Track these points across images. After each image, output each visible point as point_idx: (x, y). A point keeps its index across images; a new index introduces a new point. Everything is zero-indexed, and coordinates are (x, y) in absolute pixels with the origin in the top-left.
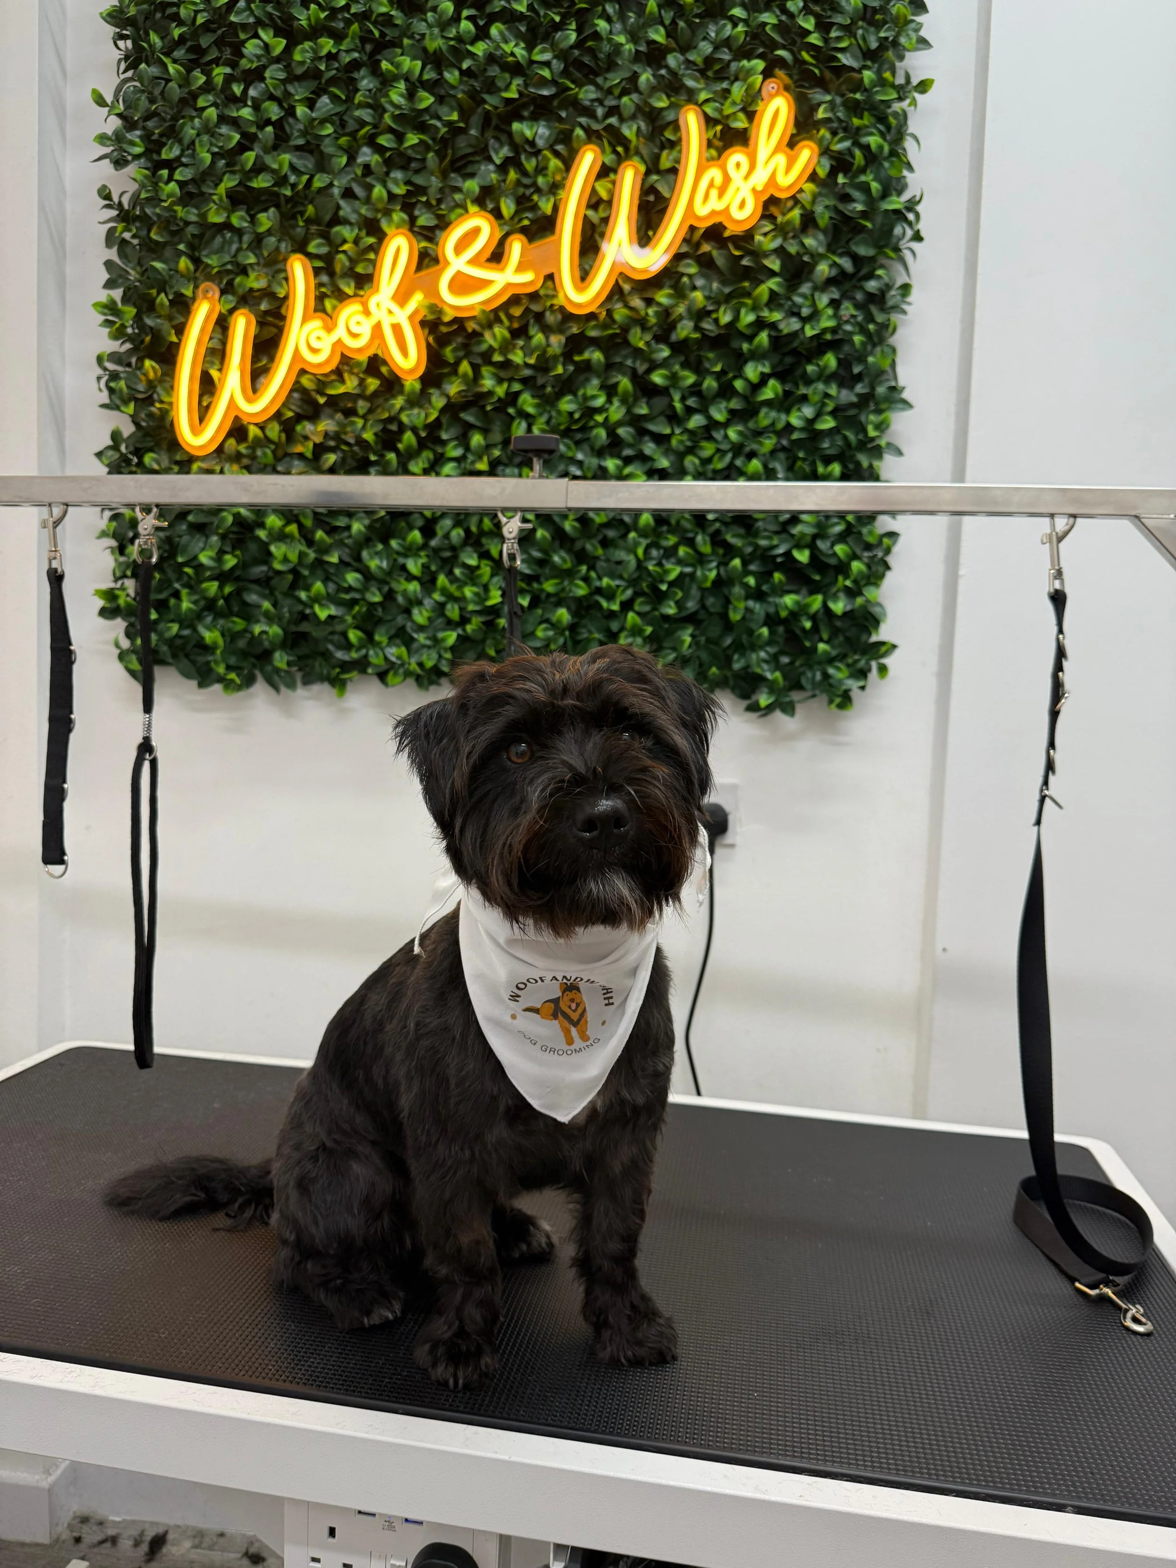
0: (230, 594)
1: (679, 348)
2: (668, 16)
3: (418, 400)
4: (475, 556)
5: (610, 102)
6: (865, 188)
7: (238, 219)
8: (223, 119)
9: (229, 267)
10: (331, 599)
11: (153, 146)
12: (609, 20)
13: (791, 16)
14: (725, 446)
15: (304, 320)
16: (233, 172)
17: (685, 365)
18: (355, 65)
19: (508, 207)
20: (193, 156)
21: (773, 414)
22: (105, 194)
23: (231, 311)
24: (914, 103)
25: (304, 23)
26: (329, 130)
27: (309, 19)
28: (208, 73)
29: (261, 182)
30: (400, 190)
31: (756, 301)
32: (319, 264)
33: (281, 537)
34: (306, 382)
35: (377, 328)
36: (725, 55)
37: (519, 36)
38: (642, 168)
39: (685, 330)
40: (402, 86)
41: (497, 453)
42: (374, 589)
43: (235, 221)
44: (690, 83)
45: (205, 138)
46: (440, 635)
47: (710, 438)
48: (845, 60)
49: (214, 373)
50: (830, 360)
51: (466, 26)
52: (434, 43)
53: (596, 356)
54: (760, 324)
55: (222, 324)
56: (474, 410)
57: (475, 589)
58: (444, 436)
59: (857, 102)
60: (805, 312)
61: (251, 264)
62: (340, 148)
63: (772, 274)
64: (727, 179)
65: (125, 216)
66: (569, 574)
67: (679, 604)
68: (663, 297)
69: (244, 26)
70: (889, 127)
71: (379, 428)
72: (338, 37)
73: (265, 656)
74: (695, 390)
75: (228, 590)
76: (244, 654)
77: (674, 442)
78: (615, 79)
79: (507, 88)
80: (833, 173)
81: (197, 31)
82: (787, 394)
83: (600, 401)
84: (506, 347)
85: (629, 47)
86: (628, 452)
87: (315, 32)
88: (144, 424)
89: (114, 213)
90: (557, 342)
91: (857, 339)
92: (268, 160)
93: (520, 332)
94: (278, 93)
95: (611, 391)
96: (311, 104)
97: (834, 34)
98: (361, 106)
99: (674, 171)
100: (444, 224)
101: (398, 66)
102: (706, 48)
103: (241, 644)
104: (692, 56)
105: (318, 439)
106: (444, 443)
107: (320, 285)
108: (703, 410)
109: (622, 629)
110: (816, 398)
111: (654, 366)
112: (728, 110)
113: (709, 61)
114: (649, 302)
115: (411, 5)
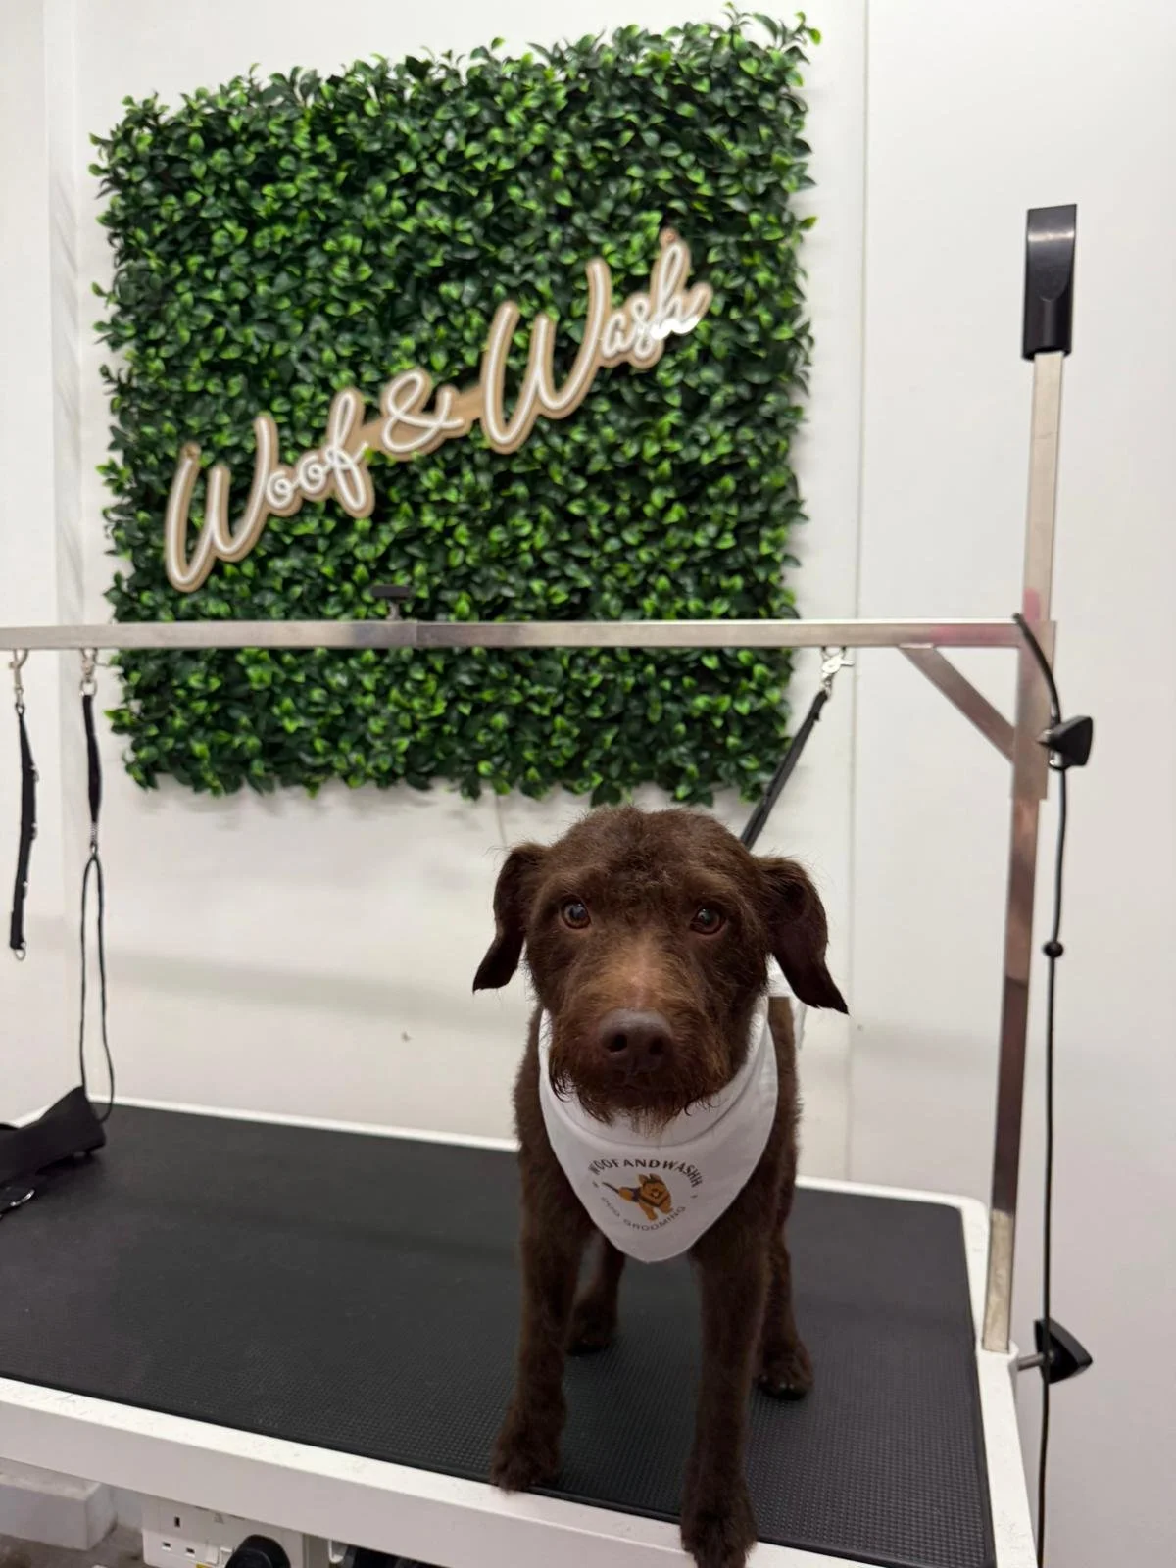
0: (218, 711)
1: (594, 479)
2: (573, 179)
3: (370, 536)
4: (423, 671)
5: (526, 260)
6: (756, 320)
7: (213, 386)
8: (198, 301)
9: (208, 427)
10: (302, 712)
11: (142, 329)
12: (523, 187)
13: (684, 169)
14: (637, 566)
15: (270, 471)
16: (208, 347)
17: (600, 494)
18: (307, 245)
19: (440, 359)
20: (176, 334)
21: (681, 534)
22: (105, 372)
23: (212, 464)
24: (801, 239)
25: (262, 213)
26: (286, 303)
27: (266, 209)
28: (183, 263)
29: (232, 353)
30: (345, 352)
31: (659, 432)
32: (283, 420)
33: (255, 661)
34: (275, 525)
35: (331, 474)
36: (626, 211)
37: (443, 209)
38: (556, 317)
39: (597, 464)
40: (345, 261)
41: (437, 581)
42: (336, 703)
43: (211, 387)
44: (594, 238)
45: (185, 319)
46: (395, 741)
47: (624, 559)
48: (737, 205)
49: (196, 521)
50: (729, 482)
51: (397, 205)
52: (373, 222)
53: (521, 490)
54: (663, 454)
55: (203, 476)
56: (418, 543)
57: (423, 701)
58: (393, 567)
59: (747, 243)
60: (704, 439)
61: (226, 425)
62: (297, 318)
63: (672, 407)
64: (631, 321)
65: (123, 390)
66: (506, 683)
67: (604, 708)
68: (578, 435)
69: (215, 220)
70: (778, 262)
71: (337, 562)
72: (290, 222)
73: (246, 764)
74: (610, 516)
75: (216, 707)
76: (229, 763)
77: (594, 563)
78: (529, 240)
79: (434, 255)
80: (727, 308)
81: (174, 227)
82: (692, 515)
83: (527, 530)
84: (442, 486)
85: (541, 211)
86: (554, 573)
87: (273, 219)
88: (142, 566)
89: (112, 387)
90: (485, 481)
91: (753, 461)
92: (237, 336)
93: (452, 471)
94: (243, 274)
95: (535, 520)
96: (270, 282)
97: (724, 182)
98: (313, 280)
99: (584, 316)
100: (386, 378)
101: (340, 244)
102: (607, 205)
103: (227, 754)
104: (596, 214)
105: (285, 574)
106: (393, 573)
107: (282, 439)
108: (618, 535)
109: (553, 732)
110: (718, 518)
111: (572, 496)
112: (631, 259)
113: (612, 216)
114: (566, 438)
115: (352, 189)
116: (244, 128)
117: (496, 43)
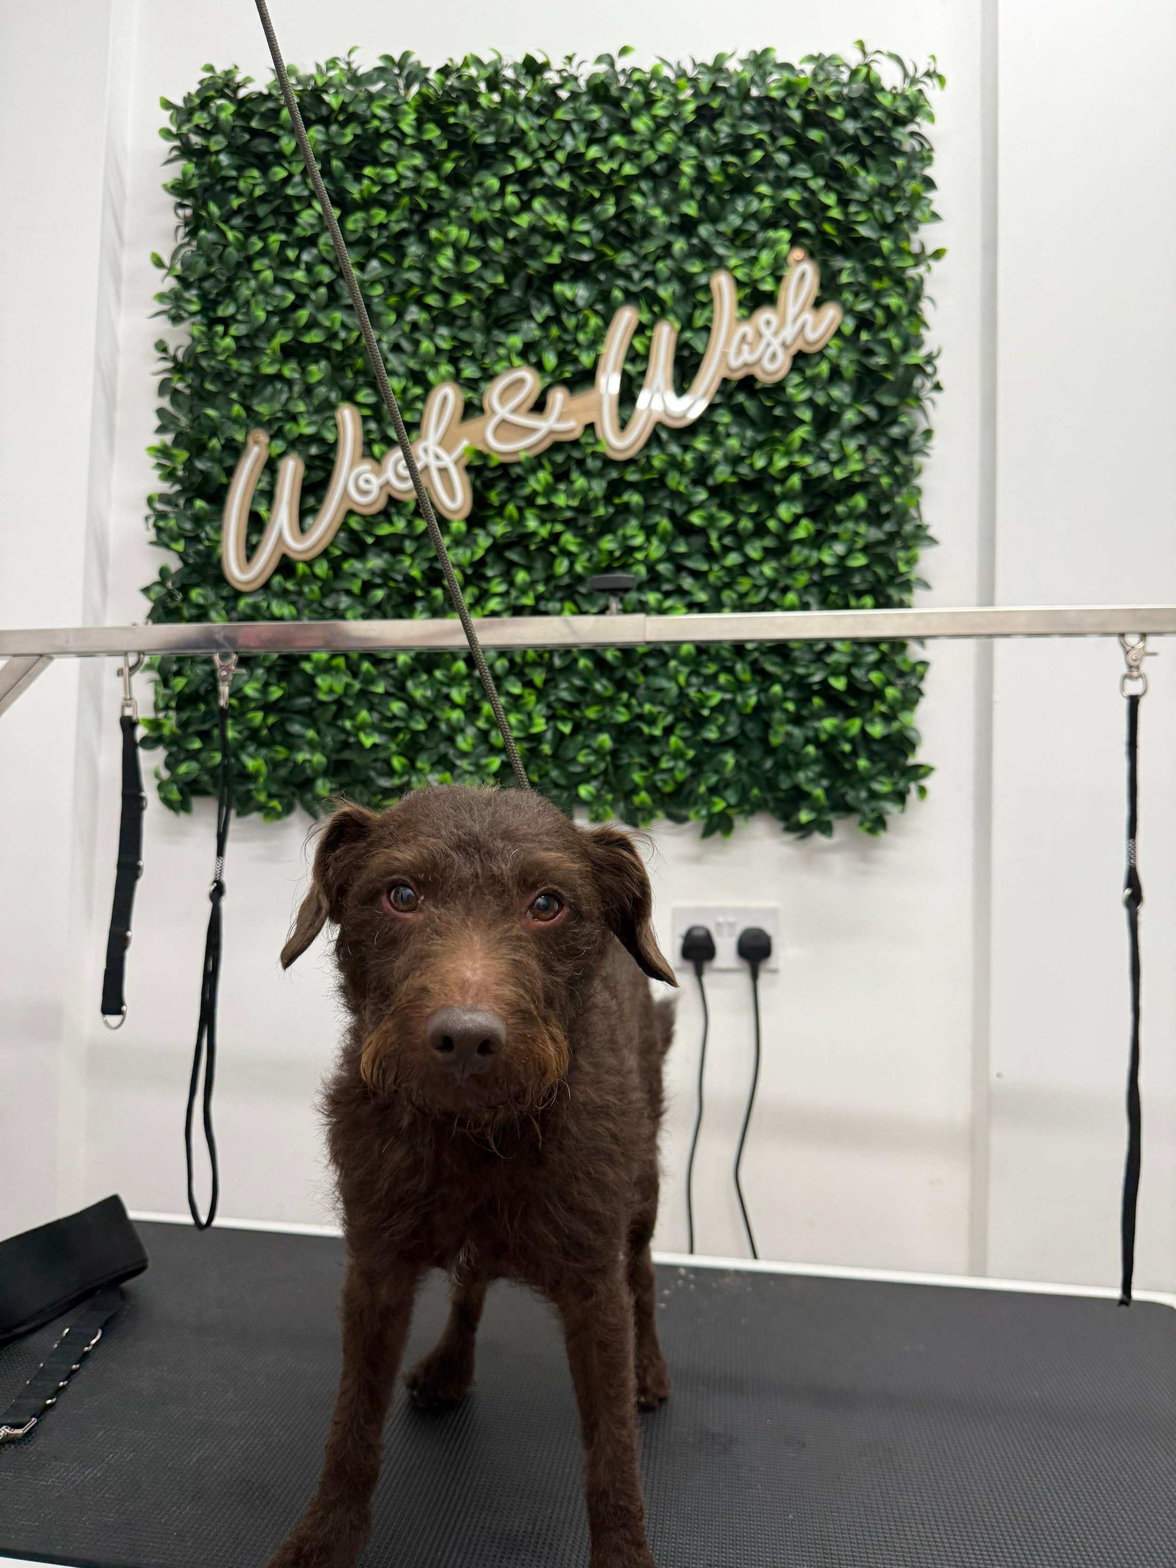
0: (274, 725)
1: (716, 491)
2: (699, 192)
3: (465, 540)
4: (519, 684)
5: (646, 267)
6: (887, 344)
7: (290, 370)
8: (278, 281)
9: (280, 415)
10: (375, 728)
11: (209, 305)
12: (643, 194)
13: (813, 193)
14: (761, 582)
16: (286, 328)
17: (722, 507)
18: (404, 233)
19: (550, 360)
20: (247, 314)
21: (806, 552)
22: (161, 347)
23: (282, 455)
24: (929, 268)
25: (357, 196)
26: (378, 290)
27: (361, 192)
28: (264, 239)
29: (314, 337)
30: (445, 345)
31: (789, 446)
32: (367, 412)
33: (327, 668)
34: (355, 524)
36: (752, 226)
37: (560, 209)
38: (677, 326)
39: (722, 474)
40: (449, 252)
41: (541, 588)
42: (418, 717)
43: (287, 372)
44: (720, 250)
45: (261, 297)
46: (484, 761)
47: (746, 574)
48: (864, 231)
50: (860, 501)
52: (481, 214)
53: (635, 499)
54: (792, 469)
55: (271, 467)
56: (518, 549)
57: (520, 717)
58: (490, 573)
59: (876, 268)
60: (834, 456)
61: (301, 413)
62: (389, 307)
63: (801, 422)
65: (179, 368)
66: (611, 701)
67: (722, 729)
68: (701, 444)
69: (299, 198)
70: (906, 290)
71: (425, 565)
72: (389, 208)
73: (307, 784)
74: (731, 530)
75: (271, 720)
76: (285, 783)
77: (712, 578)
78: (650, 247)
79: (549, 253)
80: (857, 331)
81: (253, 202)
82: (819, 533)
83: (639, 540)
84: (550, 490)
85: (663, 219)
86: (666, 587)
87: (367, 203)
88: (191, 561)
89: (169, 365)
90: (598, 487)
91: (885, 481)
92: (322, 318)
93: (561, 476)
94: (330, 257)
95: (650, 531)
96: (362, 267)
97: (853, 209)
98: (411, 268)
99: (707, 329)
100: (489, 376)
101: (446, 234)
102: (735, 221)
103: (283, 772)
104: (722, 227)
105: (365, 576)
106: (488, 580)
107: (367, 432)
108: (739, 548)
109: (663, 754)
110: (846, 536)
111: (692, 508)
112: (757, 274)
113: (738, 232)
114: (686, 448)
115: (457, 181)
117: (624, 51)
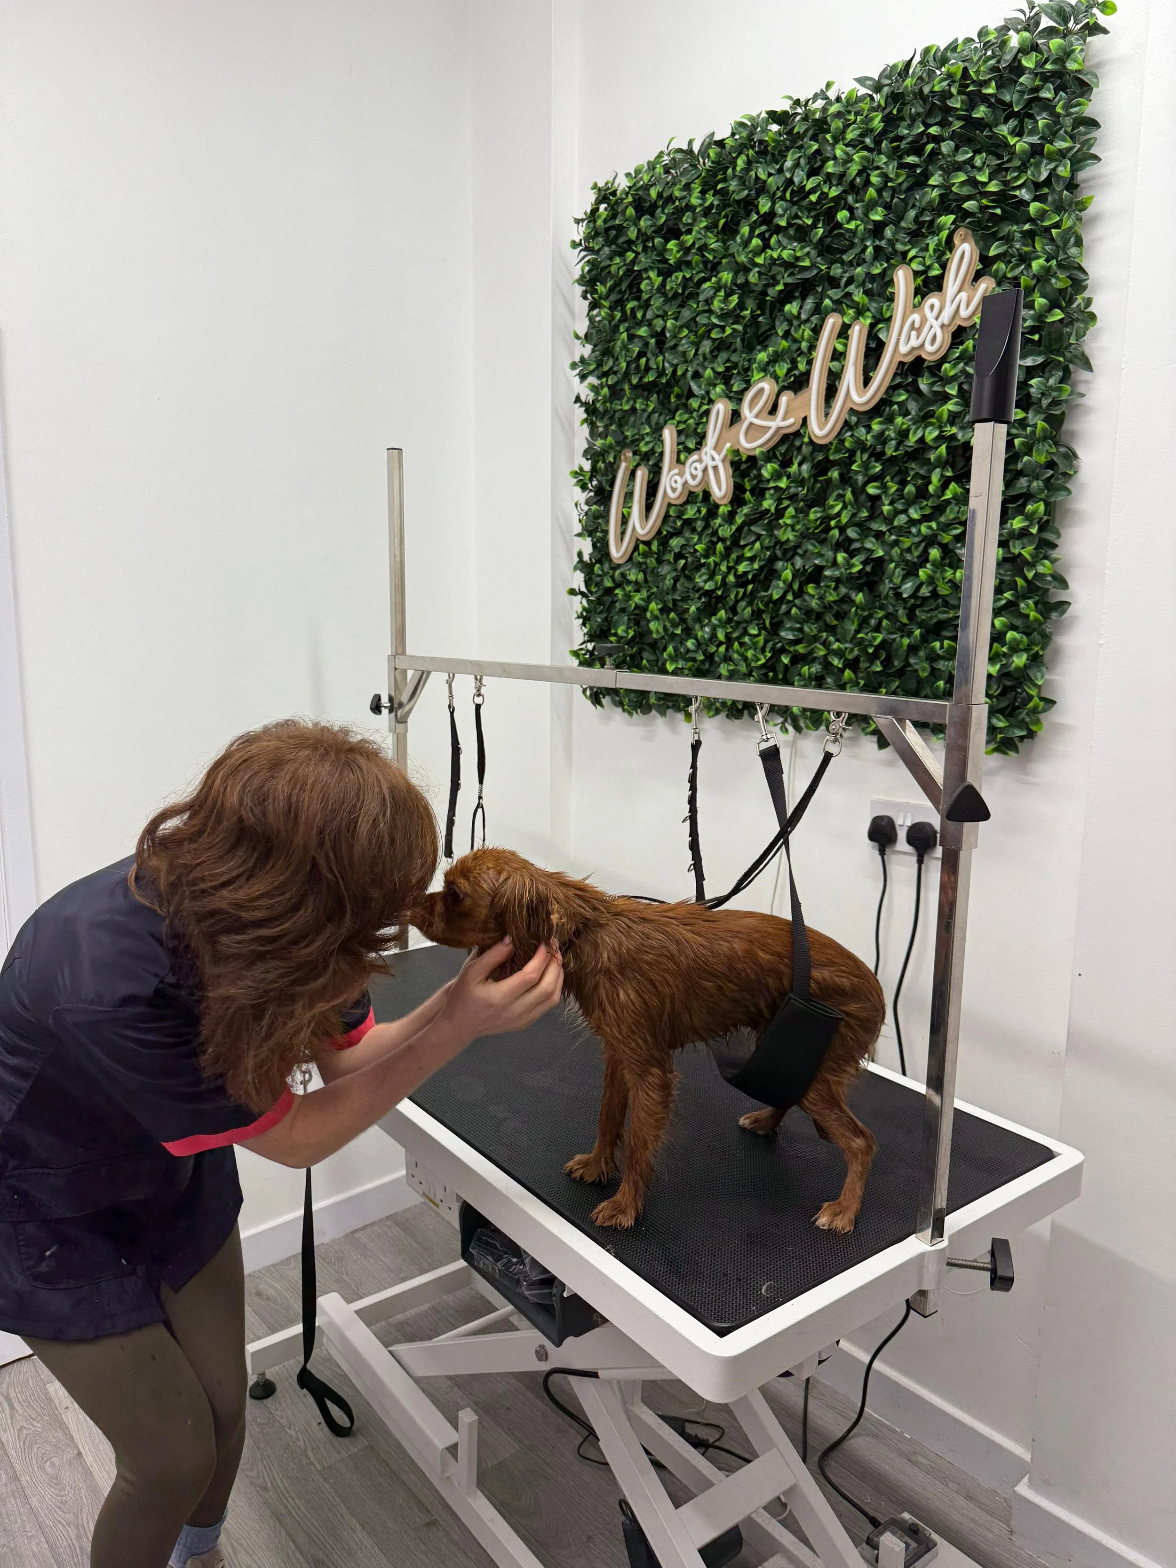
1: (888, 463)
3: (730, 517)
4: (757, 627)
5: (849, 273)
6: (1031, 306)
7: (639, 405)
8: (631, 337)
9: (637, 437)
10: (682, 657)
11: (601, 363)
13: (976, 171)
14: (918, 539)
16: (636, 373)
17: (892, 476)
18: (701, 282)
19: (782, 368)
20: (618, 365)
21: (956, 509)
22: (579, 399)
23: (637, 466)
25: (671, 262)
26: (685, 333)
27: (674, 258)
28: (623, 309)
29: (650, 377)
30: (721, 369)
31: (939, 419)
32: (680, 428)
33: (655, 617)
34: (671, 512)
35: (705, 470)
36: (927, 217)
37: (791, 239)
38: (869, 321)
39: (891, 449)
40: (722, 293)
42: (702, 651)
44: (901, 247)
45: (623, 352)
47: (909, 533)
48: (1021, 195)
51: (756, 242)
52: (741, 258)
53: (835, 474)
54: (940, 438)
55: (632, 476)
56: (760, 522)
57: (756, 652)
58: (742, 542)
59: (1029, 232)
61: (646, 434)
62: (692, 344)
63: (951, 396)
64: (924, 320)
65: (590, 410)
66: (816, 639)
68: (878, 423)
69: (643, 271)
71: (707, 540)
72: (689, 265)
74: (899, 495)
77: (886, 537)
78: (852, 255)
81: (619, 281)
83: (836, 509)
84: (777, 476)
85: (861, 229)
86: (854, 546)
88: (597, 545)
89: (583, 409)
90: (807, 469)
92: (652, 363)
93: (786, 463)
94: (659, 313)
95: (844, 499)
96: (676, 316)
97: (1011, 176)
98: (702, 312)
99: (889, 318)
100: (747, 386)
101: (720, 280)
102: (913, 214)
104: (903, 224)
105: (676, 550)
106: (744, 548)
107: (678, 444)
108: (905, 511)
109: (846, 681)
111: (870, 479)
112: (928, 262)
114: (868, 429)
115: (729, 231)
116: (660, 195)
117: (829, 85)
